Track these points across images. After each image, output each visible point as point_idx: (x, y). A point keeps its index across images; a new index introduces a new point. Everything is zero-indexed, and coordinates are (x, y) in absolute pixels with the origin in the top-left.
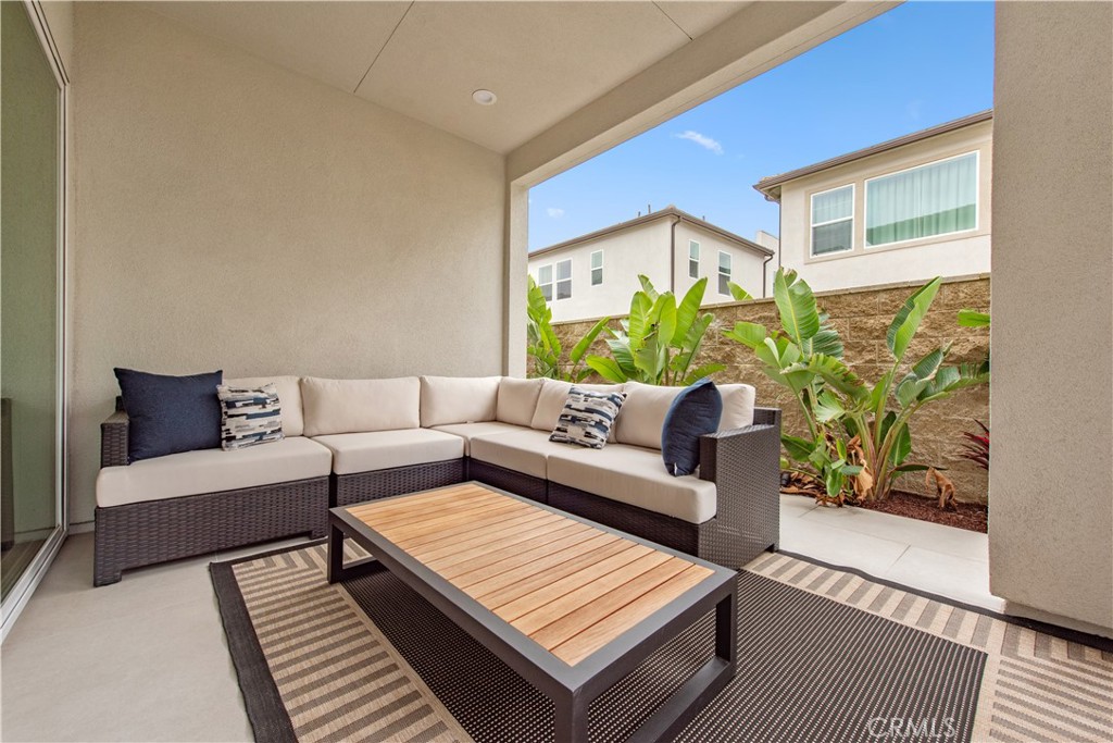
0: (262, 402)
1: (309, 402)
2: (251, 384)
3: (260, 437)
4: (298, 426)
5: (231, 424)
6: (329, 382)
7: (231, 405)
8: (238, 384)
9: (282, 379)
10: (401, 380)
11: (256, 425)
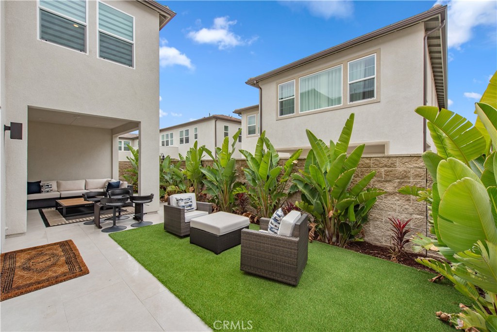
0: (48, 186)
1: (58, 185)
2: (46, 183)
3: (48, 191)
4: (56, 190)
5: (42, 189)
6: (63, 182)
7: (42, 186)
8: (44, 183)
9: (53, 181)
10: (80, 181)
11: (47, 190)
